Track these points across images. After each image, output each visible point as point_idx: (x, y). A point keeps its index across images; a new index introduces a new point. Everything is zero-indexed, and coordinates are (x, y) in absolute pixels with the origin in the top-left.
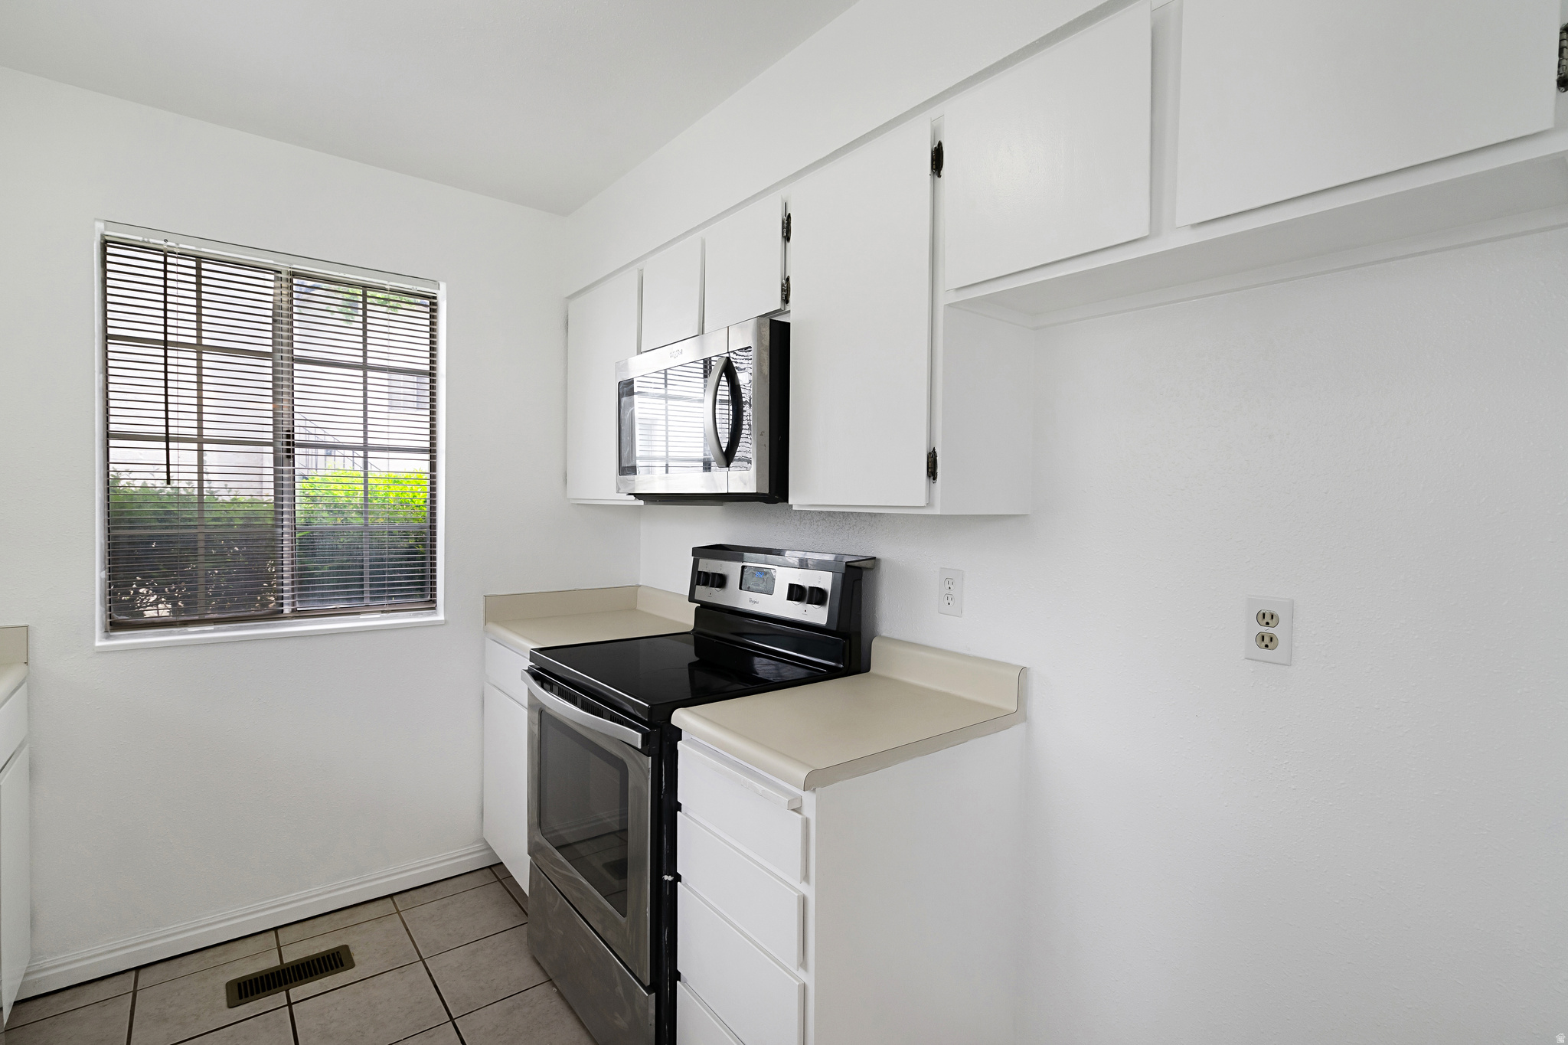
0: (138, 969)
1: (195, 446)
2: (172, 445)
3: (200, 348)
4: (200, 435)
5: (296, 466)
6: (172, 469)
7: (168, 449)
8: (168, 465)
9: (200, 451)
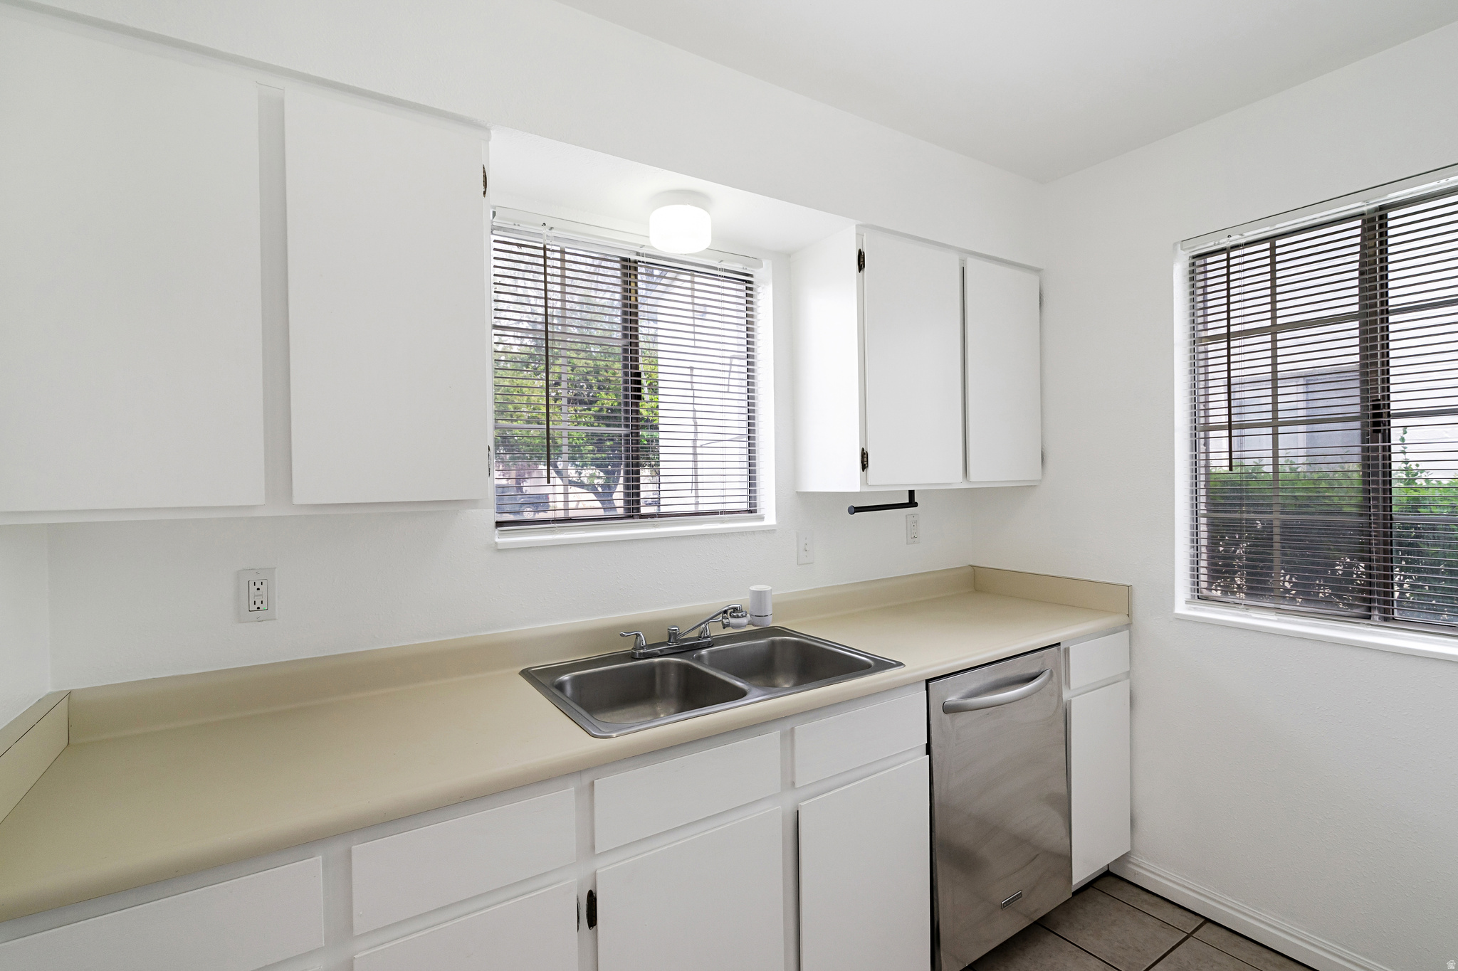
0: (1207, 920)
1: (1270, 430)
2: (1234, 432)
3: (1274, 329)
4: (1275, 418)
5: (1392, 442)
6: (1234, 455)
7: (1230, 437)
8: (1230, 452)
9: (1275, 434)
